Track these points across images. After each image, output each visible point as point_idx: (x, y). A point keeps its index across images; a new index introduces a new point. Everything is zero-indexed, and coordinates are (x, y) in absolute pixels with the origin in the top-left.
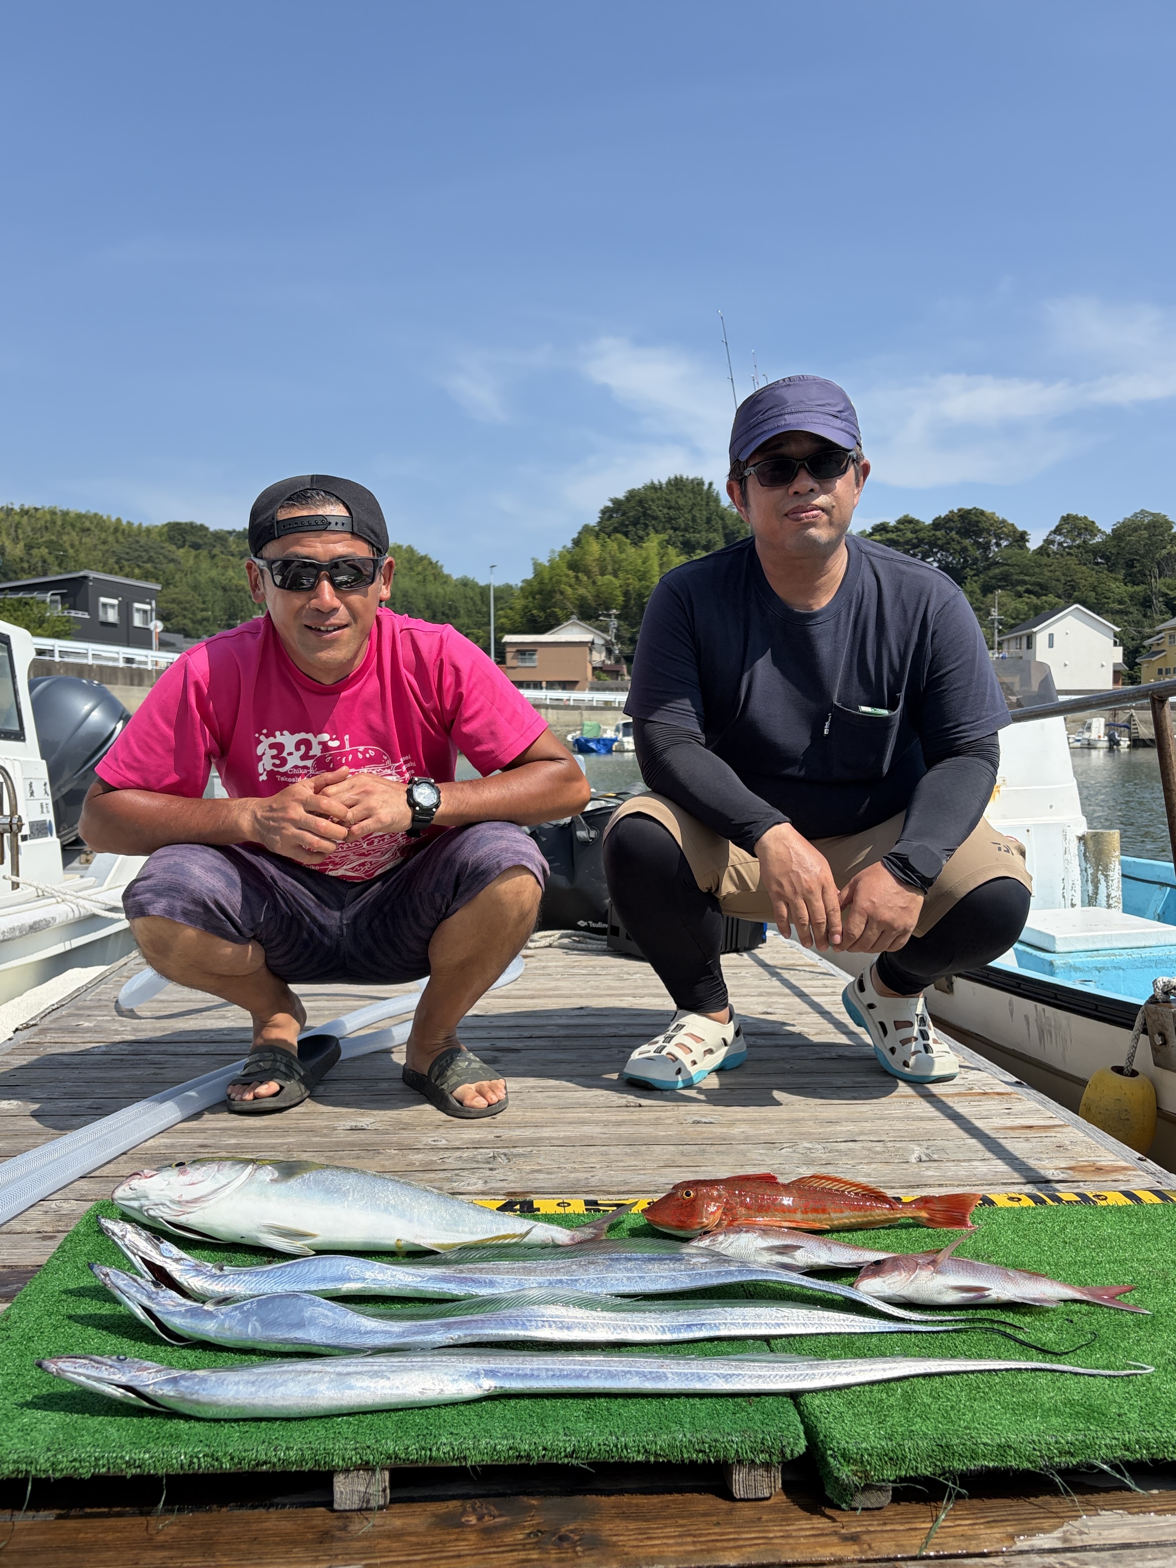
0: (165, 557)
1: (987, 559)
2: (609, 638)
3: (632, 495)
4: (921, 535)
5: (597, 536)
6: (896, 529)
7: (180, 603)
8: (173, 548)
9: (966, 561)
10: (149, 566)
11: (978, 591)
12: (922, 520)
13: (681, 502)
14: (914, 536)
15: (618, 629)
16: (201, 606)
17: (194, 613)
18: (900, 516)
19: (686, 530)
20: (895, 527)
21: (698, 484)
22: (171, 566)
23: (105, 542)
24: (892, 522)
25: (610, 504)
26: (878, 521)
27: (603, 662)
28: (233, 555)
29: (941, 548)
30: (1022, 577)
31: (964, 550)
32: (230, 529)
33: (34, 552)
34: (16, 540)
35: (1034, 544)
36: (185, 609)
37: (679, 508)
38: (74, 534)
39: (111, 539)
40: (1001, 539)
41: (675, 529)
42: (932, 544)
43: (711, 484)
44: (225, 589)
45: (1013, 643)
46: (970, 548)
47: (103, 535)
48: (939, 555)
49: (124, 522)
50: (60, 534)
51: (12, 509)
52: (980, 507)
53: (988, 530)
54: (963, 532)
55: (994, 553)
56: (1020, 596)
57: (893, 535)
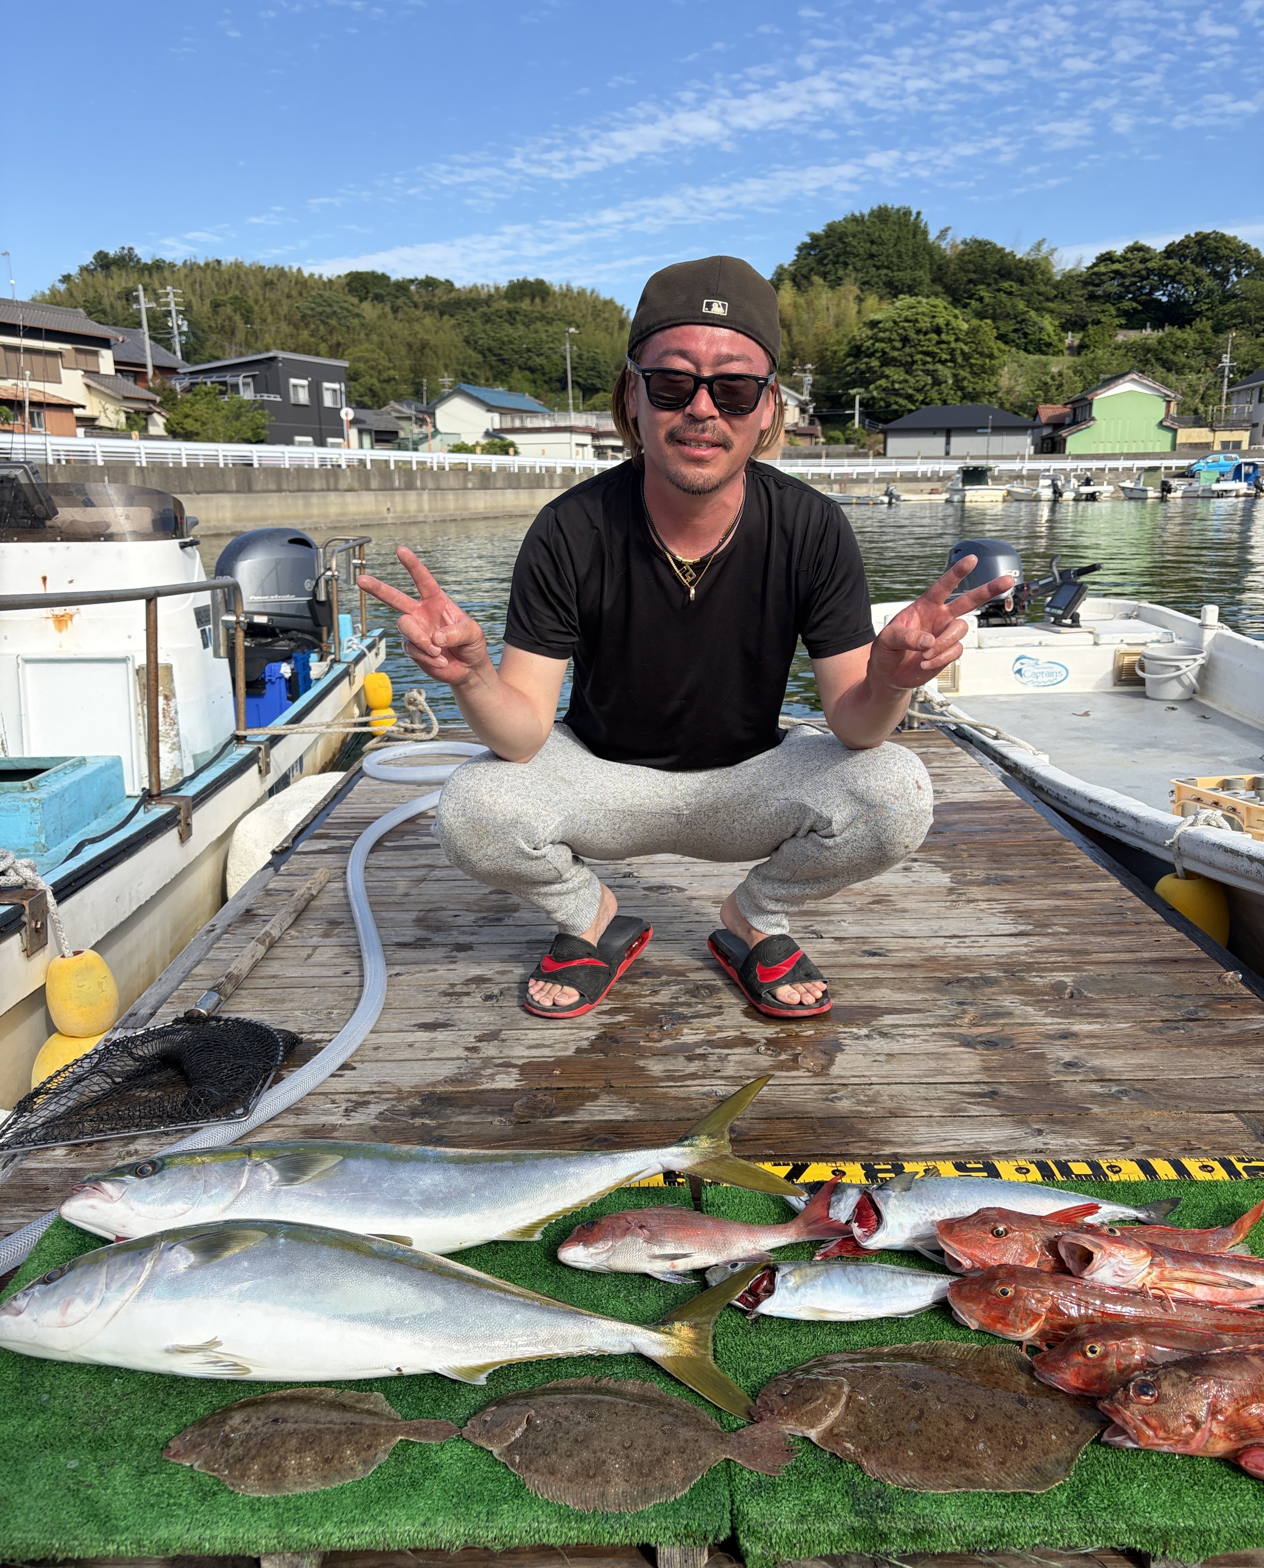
0: (348, 311)
1: (1222, 290)
2: (802, 398)
3: (831, 229)
4: (1150, 265)
5: (794, 279)
6: (1123, 258)
7: (367, 361)
8: (355, 301)
9: (1198, 293)
10: (333, 322)
11: (1209, 330)
12: (1153, 247)
13: (885, 236)
14: (1142, 266)
15: (813, 385)
16: (387, 364)
17: (379, 372)
18: (1129, 243)
19: (888, 268)
20: (1122, 256)
21: (905, 214)
22: (356, 322)
23: (289, 296)
24: (1118, 253)
25: (807, 240)
26: (1103, 250)
27: (796, 424)
28: (416, 306)
29: (1173, 280)
31: (1199, 281)
32: (412, 277)
33: (221, 310)
34: (202, 298)
36: (372, 368)
37: (883, 243)
38: (258, 289)
39: (294, 293)
40: (1242, 267)
41: (878, 268)
42: (1162, 277)
43: (918, 214)
44: (410, 346)
45: (1243, 396)
46: (1205, 278)
47: (286, 290)
48: (1168, 288)
49: (306, 274)
50: (243, 290)
52: (1220, 230)
53: (1228, 258)
54: (1202, 260)
55: (1234, 284)
56: (1258, 335)
57: (1118, 266)
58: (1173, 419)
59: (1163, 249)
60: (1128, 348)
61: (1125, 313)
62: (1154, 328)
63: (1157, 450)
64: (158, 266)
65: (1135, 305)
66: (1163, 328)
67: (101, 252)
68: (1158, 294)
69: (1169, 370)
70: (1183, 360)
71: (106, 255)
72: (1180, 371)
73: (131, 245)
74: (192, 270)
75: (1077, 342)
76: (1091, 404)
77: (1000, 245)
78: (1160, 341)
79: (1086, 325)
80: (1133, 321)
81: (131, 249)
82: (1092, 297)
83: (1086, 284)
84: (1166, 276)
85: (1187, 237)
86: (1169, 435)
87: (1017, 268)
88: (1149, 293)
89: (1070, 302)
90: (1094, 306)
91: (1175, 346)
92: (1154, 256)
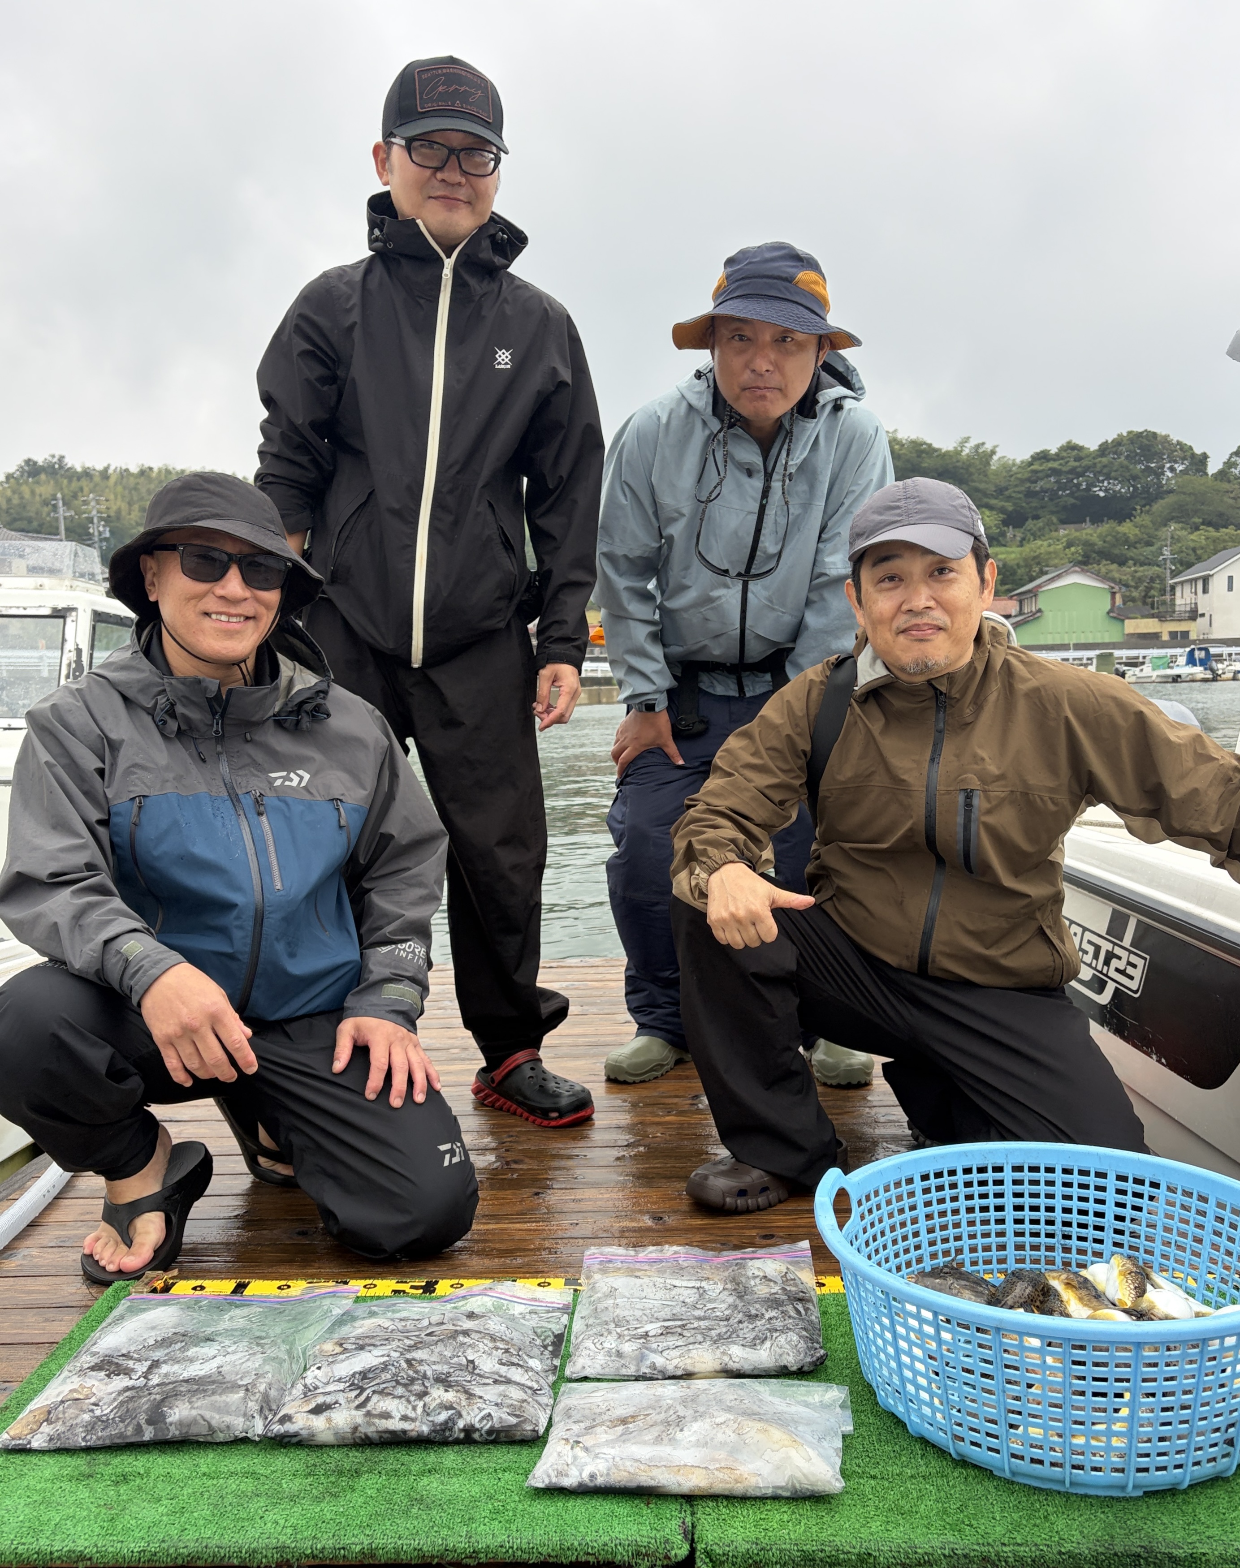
1: (1161, 486)
4: (1085, 463)
6: (1057, 457)
9: (1135, 488)
11: (1151, 525)
12: (1086, 446)
14: (1077, 464)
18: (1063, 442)
20: (1057, 454)
24: (1054, 450)
26: (1039, 449)
29: (1108, 477)
30: (1199, 507)
31: (1134, 477)
34: (130, 503)
35: (1213, 467)
40: (1176, 462)
42: (1097, 473)
45: (1187, 588)
46: (1140, 474)
48: (1106, 484)
51: (127, 470)
53: (1162, 454)
54: (1134, 457)
55: (1168, 479)
56: (1197, 529)
57: (1055, 465)
58: (1119, 608)
59: (1097, 448)
60: (1071, 544)
61: (1065, 508)
62: (1093, 522)
63: (1107, 640)
64: (87, 474)
65: (1073, 501)
66: (1102, 521)
67: (29, 460)
68: (1095, 490)
69: (1112, 563)
70: (1124, 552)
71: (35, 463)
72: (1122, 564)
73: (63, 454)
74: (122, 477)
75: (1018, 536)
76: (1038, 594)
77: (936, 445)
78: (1102, 536)
79: (1027, 520)
80: (1071, 516)
81: (62, 458)
82: (1030, 494)
83: (1022, 481)
84: (1100, 472)
85: (1120, 436)
86: (1115, 626)
87: (955, 467)
88: (1088, 489)
89: (1009, 498)
90: (1035, 503)
91: (1117, 540)
92: (1089, 455)
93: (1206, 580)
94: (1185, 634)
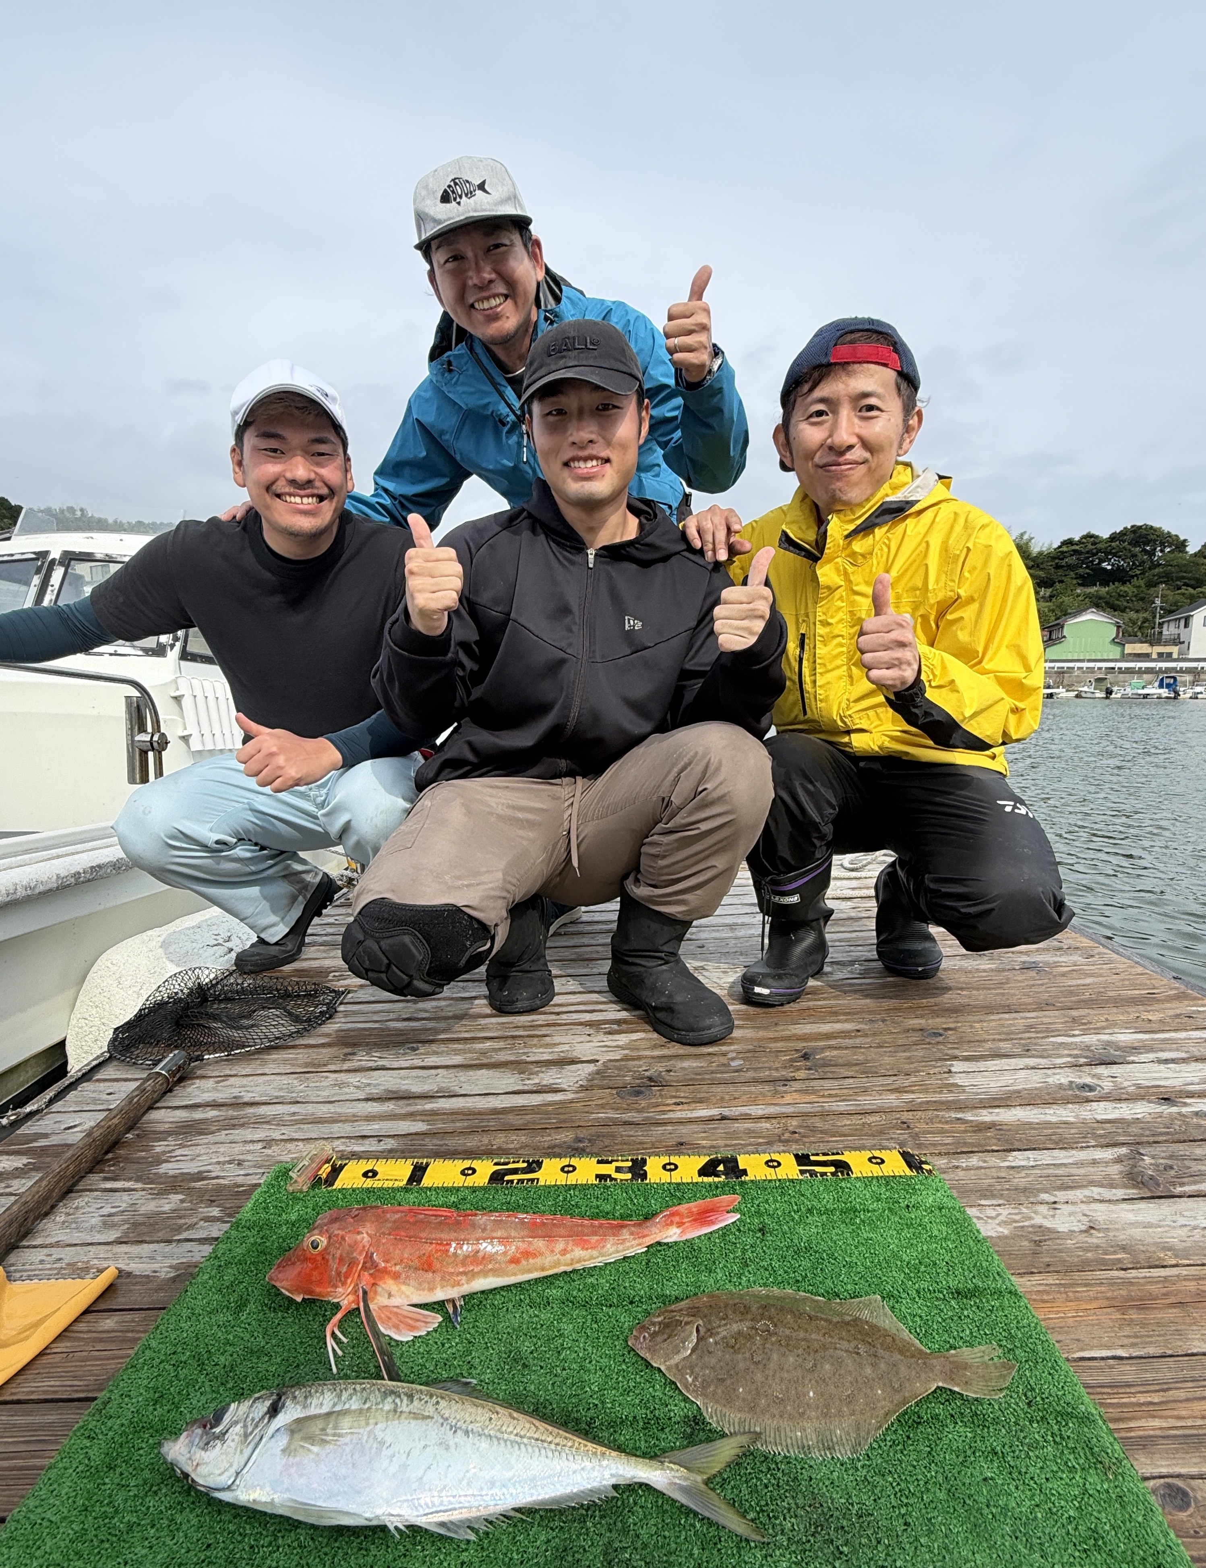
1: (1152, 561)
4: (1098, 546)
6: (1080, 542)
11: (1144, 586)
12: (1102, 535)
14: (1093, 547)
18: (1084, 533)
24: (1077, 539)
26: (1067, 537)
29: (1115, 555)
30: (1181, 574)
31: (1134, 556)
35: (1193, 549)
40: (1165, 546)
42: (1107, 554)
45: (1172, 625)
46: (1139, 554)
48: (1112, 560)
52: (1150, 523)
53: (1155, 540)
54: (1135, 543)
55: (1161, 557)
56: (1179, 588)
57: (1077, 547)
58: (1121, 638)
59: (1108, 536)
60: (1087, 596)
61: (1081, 577)
62: (1104, 585)
63: (1112, 657)
65: (1089, 571)
66: (1110, 585)
68: (1104, 565)
69: (1115, 610)
70: (1125, 604)
72: (1123, 611)
75: (1048, 594)
76: (1062, 627)
78: (1108, 593)
79: (1054, 583)
80: (1085, 581)
82: (1058, 567)
83: (1053, 558)
84: (1111, 553)
85: (1125, 528)
86: (1118, 649)
88: (1099, 564)
89: (1042, 569)
90: (1060, 572)
91: (1120, 596)
92: (1102, 541)
93: (1187, 620)
94: (1170, 655)
